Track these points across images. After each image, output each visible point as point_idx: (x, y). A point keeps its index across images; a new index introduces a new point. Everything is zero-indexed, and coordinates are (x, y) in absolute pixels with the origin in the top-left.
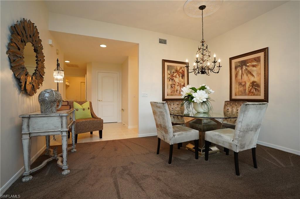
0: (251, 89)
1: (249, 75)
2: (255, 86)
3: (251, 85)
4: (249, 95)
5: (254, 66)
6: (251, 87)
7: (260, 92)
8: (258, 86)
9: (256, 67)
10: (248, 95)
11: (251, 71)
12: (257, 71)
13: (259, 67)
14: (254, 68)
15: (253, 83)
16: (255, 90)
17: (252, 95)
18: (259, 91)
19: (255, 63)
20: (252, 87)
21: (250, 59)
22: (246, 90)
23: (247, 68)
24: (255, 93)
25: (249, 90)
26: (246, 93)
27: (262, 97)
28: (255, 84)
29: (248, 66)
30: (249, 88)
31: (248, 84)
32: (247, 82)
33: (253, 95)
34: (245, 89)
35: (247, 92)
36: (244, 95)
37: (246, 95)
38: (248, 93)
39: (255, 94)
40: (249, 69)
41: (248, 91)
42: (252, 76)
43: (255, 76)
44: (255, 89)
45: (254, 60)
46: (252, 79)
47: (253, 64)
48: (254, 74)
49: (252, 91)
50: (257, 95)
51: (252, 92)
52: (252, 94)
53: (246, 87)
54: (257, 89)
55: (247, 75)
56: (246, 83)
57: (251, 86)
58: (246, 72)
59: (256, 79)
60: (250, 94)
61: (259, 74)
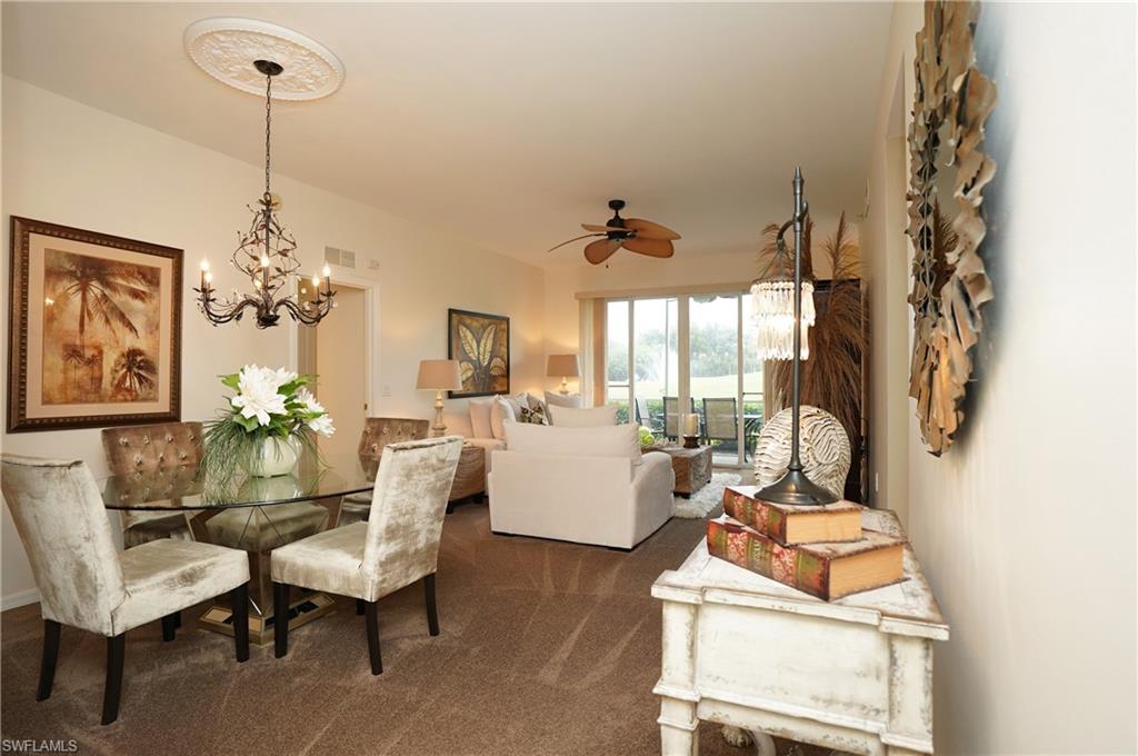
0: (124, 377)
1: (117, 324)
2: (140, 368)
3: (124, 361)
4: (115, 401)
5: (136, 294)
6: (125, 370)
7: (157, 391)
8: (150, 367)
9: (142, 299)
10: (113, 399)
11: (123, 310)
12: (146, 315)
13: (154, 302)
14: (137, 304)
15: (133, 354)
16: (140, 383)
17: (126, 401)
18: (152, 385)
19: (140, 286)
20: (129, 369)
21: (121, 264)
22: (100, 379)
23: (107, 292)
24: (139, 391)
25: (114, 378)
26: (102, 392)
27: (162, 406)
28: (139, 359)
29: (114, 288)
30: (116, 371)
31: (110, 359)
32: (105, 349)
33: (132, 401)
34: (97, 374)
35: (106, 389)
36: (94, 402)
37: (101, 401)
38: (110, 393)
39: (137, 395)
40: (120, 299)
41: (112, 385)
42: (127, 330)
43: (141, 333)
44: (140, 377)
45: (139, 273)
46: (129, 341)
47: (132, 285)
48: (138, 322)
49: (128, 384)
50: (145, 400)
51: (127, 390)
52: (129, 397)
53: (101, 367)
54: (144, 378)
55: (107, 321)
56: (101, 352)
57: (123, 366)
58: (104, 308)
59: (142, 343)
60: (120, 397)
61: (153, 327)
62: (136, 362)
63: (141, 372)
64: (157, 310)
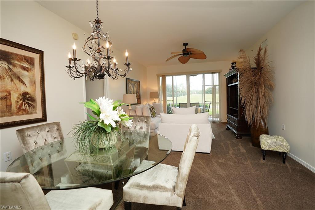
0: (22, 104)
1: (16, 81)
2: (28, 100)
3: (21, 97)
4: (19, 115)
5: (24, 68)
6: (22, 101)
7: (36, 109)
8: (33, 99)
9: (27, 71)
10: (17, 114)
11: (19, 75)
12: (29, 78)
13: (33, 72)
14: (25, 73)
15: (25, 94)
16: (29, 106)
17: (23, 114)
18: (34, 107)
19: (26, 65)
20: (24, 101)
21: (17, 55)
22: (11, 106)
23: (11, 67)
24: (29, 110)
25: (17, 105)
26: (12, 111)
27: (39, 115)
28: (28, 96)
29: (14, 65)
30: (18, 102)
31: (15, 97)
32: (12, 92)
33: (26, 114)
34: (9, 103)
35: (14, 110)
36: (8, 116)
37: (12, 115)
38: (16, 111)
39: (28, 112)
40: (17, 70)
41: (16, 108)
42: (21, 84)
43: (28, 85)
44: (28, 104)
45: (25, 59)
46: (23, 89)
47: (22, 64)
48: (26, 81)
49: (24, 107)
50: (31, 113)
51: (23, 110)
52: (24, 113)
53: (10, 100)
54: (30, 104)
55: (12, 80)
56: (10, 94)
57: (21, 99)
58: (10, 74)
59: (29, 90)
60: (20, 113)
61: (33, 83)
62: (26, 98)
63: (29, 102)
64: (34, 76)
